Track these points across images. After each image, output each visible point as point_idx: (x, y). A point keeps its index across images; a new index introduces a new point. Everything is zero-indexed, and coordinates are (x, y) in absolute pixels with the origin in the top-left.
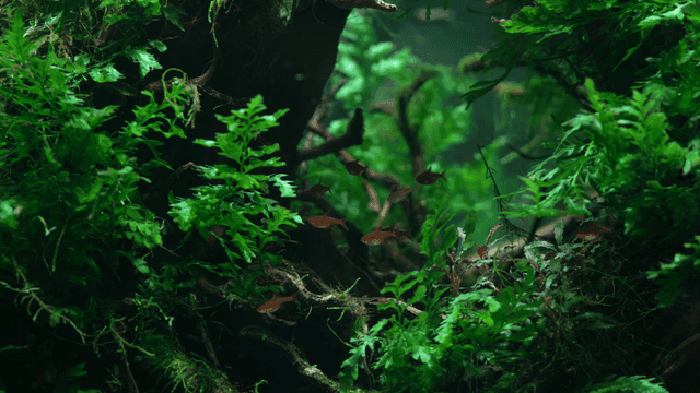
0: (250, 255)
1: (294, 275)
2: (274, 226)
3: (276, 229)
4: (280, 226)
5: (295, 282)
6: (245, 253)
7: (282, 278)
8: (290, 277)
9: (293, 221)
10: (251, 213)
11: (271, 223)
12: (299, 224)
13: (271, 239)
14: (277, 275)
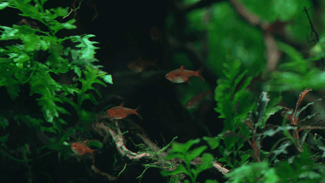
0: (53, 114)
1: (116, 132)
2: (87, 84)
3: (90, 88)
4: (93, 85)
5: (114, 139)
6: (48, 112)
7: (105, 134)
8: (112, 133)
9: (102, 80)
10: (56, 72)
11: (84, 82)
12: (108, 84)
13: (87, 96)
14: (103, 130)
